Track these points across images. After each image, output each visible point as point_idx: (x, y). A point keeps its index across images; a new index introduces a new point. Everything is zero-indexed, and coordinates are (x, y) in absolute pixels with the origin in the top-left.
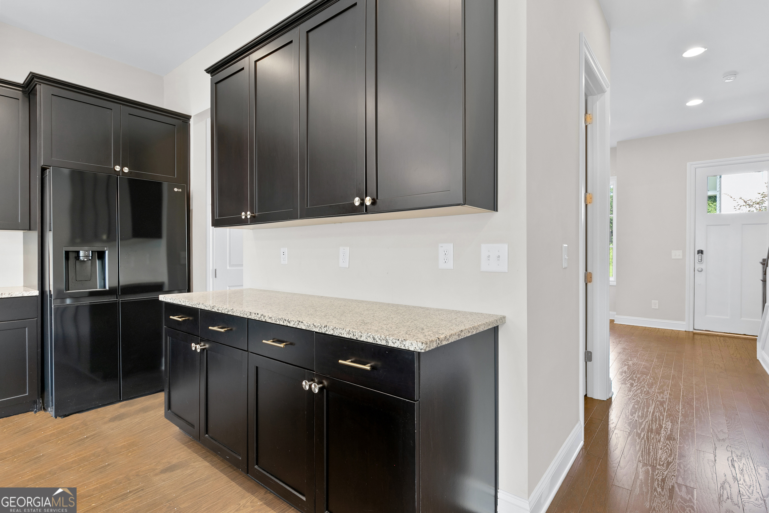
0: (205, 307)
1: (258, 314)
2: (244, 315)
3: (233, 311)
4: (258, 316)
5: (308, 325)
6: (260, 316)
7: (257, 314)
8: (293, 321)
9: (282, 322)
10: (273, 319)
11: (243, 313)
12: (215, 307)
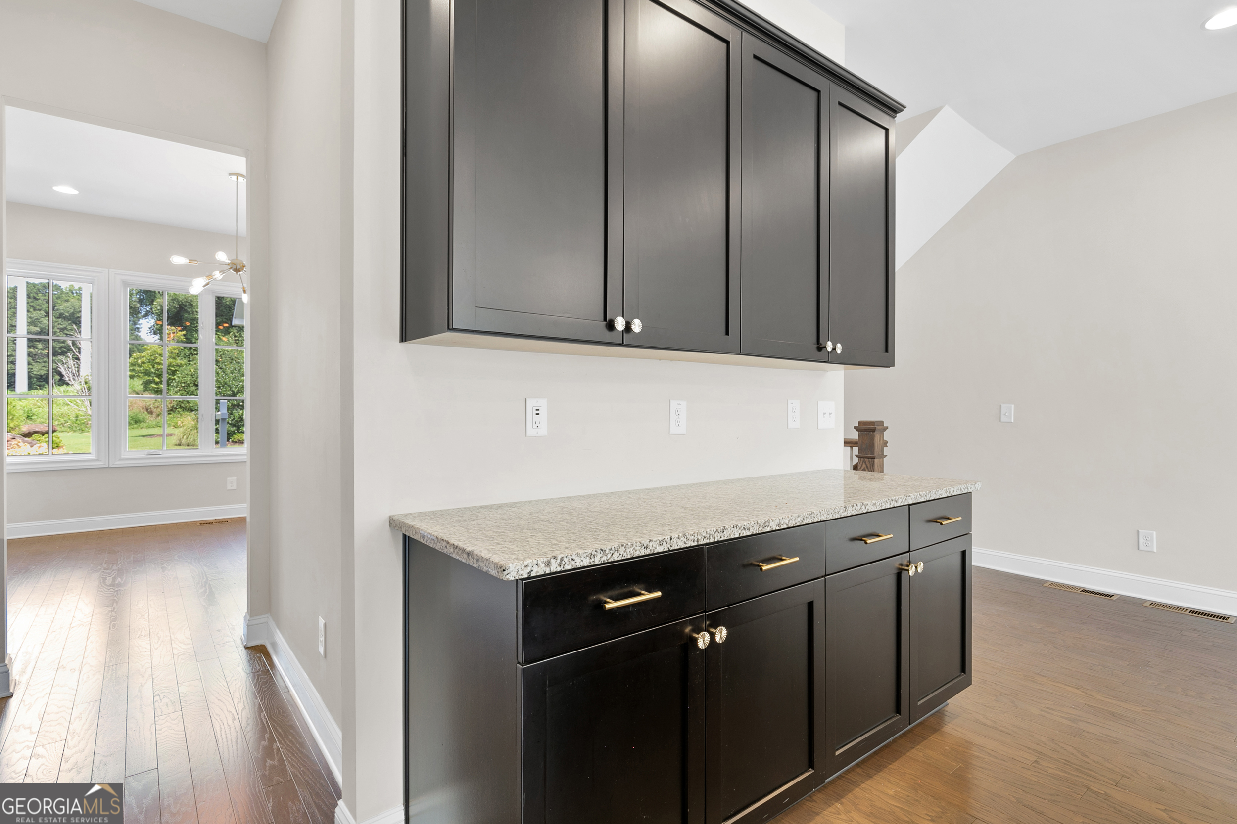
0: (744, 532)
1: (857, 505)
2: (834, 515)
3: (813, 515)
4: (857, 508)
5: (915, 497)
6: (859, 508)
7: (855, 505)
8: (901, 498)
9: (889, 504)
10: (878, 504)
11: (833, 512)
12: (771, 521)
